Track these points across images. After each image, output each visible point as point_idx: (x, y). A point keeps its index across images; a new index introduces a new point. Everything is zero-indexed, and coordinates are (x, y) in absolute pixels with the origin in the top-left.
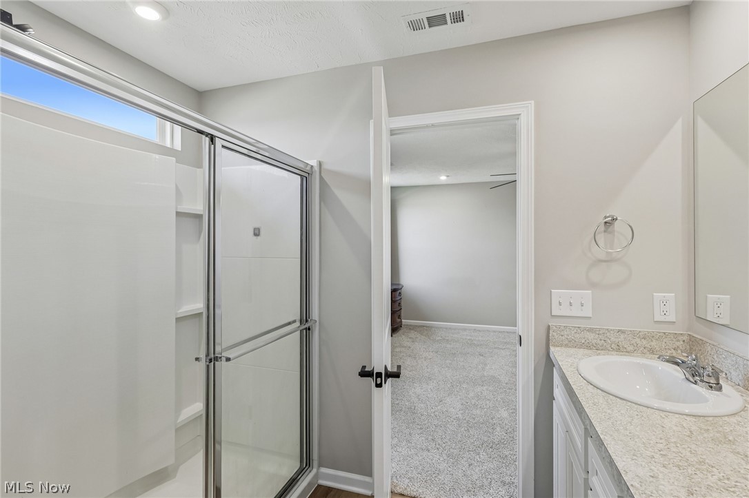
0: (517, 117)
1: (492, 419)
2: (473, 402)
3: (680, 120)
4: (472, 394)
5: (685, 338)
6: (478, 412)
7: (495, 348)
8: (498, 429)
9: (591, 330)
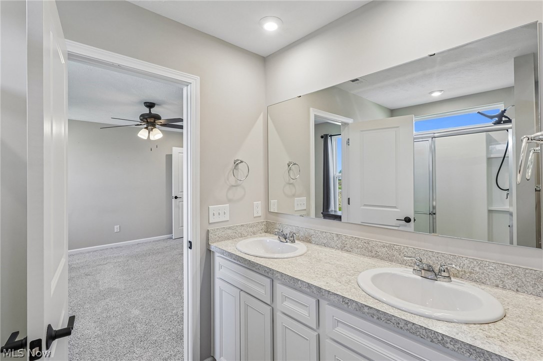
0: (187, 84)
1: (129, 320)
2: (104, 315)
3: (262, 114)
4: (99, 310)
5: (265, 223)
6: (114, 321)
7: (98, 265)
8: (138, 325)
9: (229, 228)
